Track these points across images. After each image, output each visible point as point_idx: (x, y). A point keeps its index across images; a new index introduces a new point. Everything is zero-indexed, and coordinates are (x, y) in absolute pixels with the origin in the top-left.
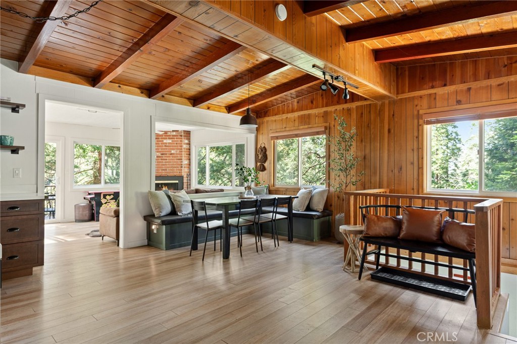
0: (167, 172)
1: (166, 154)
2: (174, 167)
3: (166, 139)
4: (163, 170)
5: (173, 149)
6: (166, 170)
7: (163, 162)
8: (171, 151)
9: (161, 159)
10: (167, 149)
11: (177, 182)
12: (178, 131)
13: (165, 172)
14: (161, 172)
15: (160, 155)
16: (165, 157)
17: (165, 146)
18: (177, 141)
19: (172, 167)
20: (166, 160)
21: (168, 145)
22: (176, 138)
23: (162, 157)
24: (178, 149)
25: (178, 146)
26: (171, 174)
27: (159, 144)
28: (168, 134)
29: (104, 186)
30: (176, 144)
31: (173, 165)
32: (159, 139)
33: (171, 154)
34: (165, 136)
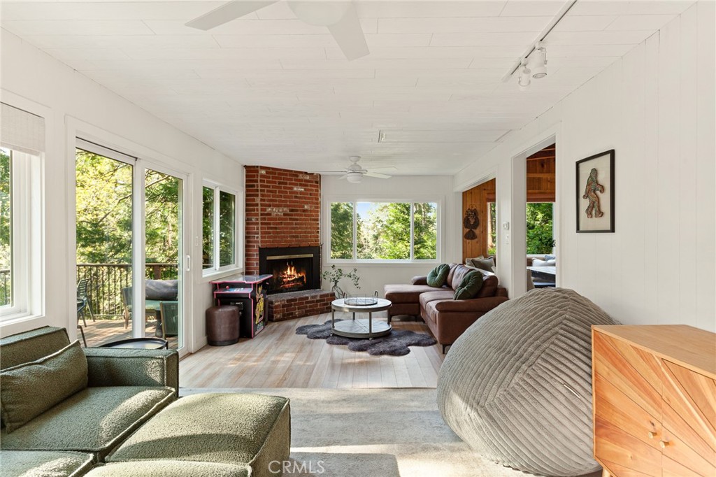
0: (299, 241)
1: (297, 210)
2: (309, 233)
3: (296, 185)
4: (294, 237)
5: (307, 203)
6: (297, 237)
7: (292, 224)
8: (303, 207)
9: (290, 219)
10: (297, 202)
11: (312, 255)
12: (312, 174)
13: (296, 241)
14: (290, 241)
15: (288, 212)
16: (295, 215)
17: (296, 197)
18: (312, 190)
19: (305, 232)
20: (297, 220)
21: (299, 195)
22: (311, 186)
23: (291, 215)
24: (313, 203)
25: (312, 199)
26: (304, 244)
27: (287, 192)
28: (299, 178)
29: (220, 270)
30: (311, 194)
31: (307, 228)
32: (286, 184)
33: (304, 211)
34: (295, 180)
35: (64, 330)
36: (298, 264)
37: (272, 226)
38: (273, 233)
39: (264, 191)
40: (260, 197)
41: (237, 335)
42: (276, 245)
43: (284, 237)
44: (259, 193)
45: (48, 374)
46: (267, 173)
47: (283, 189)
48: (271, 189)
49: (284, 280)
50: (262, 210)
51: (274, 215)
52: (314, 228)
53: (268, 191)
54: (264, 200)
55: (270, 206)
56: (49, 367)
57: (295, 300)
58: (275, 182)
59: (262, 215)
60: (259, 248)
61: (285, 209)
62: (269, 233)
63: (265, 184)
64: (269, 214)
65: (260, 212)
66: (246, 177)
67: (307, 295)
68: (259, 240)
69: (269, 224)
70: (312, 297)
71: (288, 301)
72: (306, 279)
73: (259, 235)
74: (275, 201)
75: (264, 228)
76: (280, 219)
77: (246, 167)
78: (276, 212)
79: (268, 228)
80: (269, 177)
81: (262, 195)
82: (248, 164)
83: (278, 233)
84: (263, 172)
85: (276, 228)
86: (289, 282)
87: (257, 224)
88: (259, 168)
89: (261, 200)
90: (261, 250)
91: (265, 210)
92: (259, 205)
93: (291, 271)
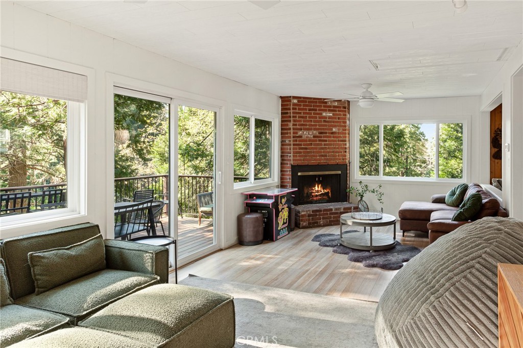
0: (327, 159)
1: (326, 133)
2: (336, 152)
3: (325, 111)
4: (322, 156)
5: (335, 126)
6: (326, 156)
7: (321, 145)
8: (332, 129)
9: (320, 140)
10: (326, 126)
11: (340, 172)
12: (340, 101)
13: (325, 159)
14: (320, 160)
15: (318, 134)
16: (324, 137)
17: (325, 121)
18: (340, 115)
19: (333, 152)
20: (326, 141)
21: (328, 120)
22: (339, 111)
23: (321, 137)
24: (341, 126)
25: (340, 122)
26: (332, 162)
27: (316, 118)
28: (328, 104)
29: (254, 183)
30: (339, 118)
31: (335, 148)
32: (316, 110)
33: (332, 133)
34: (324, 106)
35: (97, 226)
36: (324, 181)
37: (303, 147)
38: (304, 152)
39: (295, 117)
40: (292, 123)
41: (261, 237)
42: (306, 163)
43: (314, 156)
44: (292, 119)
45: (70, 257)
46: (298, 101)
47: (312, 115)
48: (302, 115)
49: (313, 194)
50: (294, 133)
51: (304, 137)
52: (342, 148)
53: (299, 117)
54: (296, 125)
55: (301, 129)
56: (72, 252)
57: (320, 211)
58: (306, 109)
59: (294, 137)
60: (292, 165)
61: (315, 132)
62: (300, 153)
63: (297, 111)
64: (301, 137)
65: (292, 135)
66: (282, 106)
67: (331, 207)
68: (292, 158)
69: (301, 145)
70: (336, 209)
71: (313, 211)
72: (331, 194)
73: (292, 155)
74: (306, 125)
75: (296, 149)
76: (310, 141)
77: (281, 97)
78: (306, 135)
79: (300, 149)
80: (300, 105)
81: (294, 121)
82: (282, 96)
83: (308, 152)
84: (295, 101)
85: (306, 149)
86: (316, 196)
87: (290, 145)
88: (292, 98)
89: (293, 125)
90: (293, 167)
91: (297, 133)
92: (292, 129)
93: (318, 187)
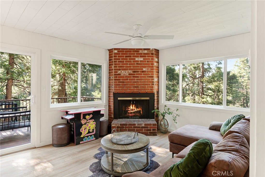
0: (139, 90)
1: (138, 72)
3: (138, 57)
4: (135, 87)
5: (145, 67)
6: (138, 87)
7: (135, 79)
8: (142, 69)
9: (133, 77)
10: (138, 67)
11: (148, 98)
12: (149, 49)
13: (137, 89)
14: (133, 89)
15: (132, 73)
16: (137, 74)
17: (137, 64)
18: (149, 59)
19: (143, 84)
20: (138, 77)
21: (140, 63)
22: (148, 56)
23: (134, 74)
24: (149, 67)
25: (149, 64)
26: (143, 91)
27: (131, 62)
28: (139, 52)
30: (148, 62)
31: (145, 82)
32: (131, 57)
33: (143, 72)
34: (137, 54)
36: (137, 103)
37: (121, 81)
38: (122, 85)
39: (116, 62)
40: (114, 65)
42: (124, 91)
43: (129, 87)
44: (113, 63)
46: (118, 51)
47: (128, 60)
48: (121, 60)
49: (129, 111)
50: (115, 72)
51: (122, 75)
52: (150, 82)
53: (119, 62)
54: (116, 67)
55: (120, 70)
58: (123, 56)
59: (115, 75)
60: (113, 93)
61: (130, 71)
62: (120, 85)
63: (117, 58)
64: (120, 74)
65: (114, 73)
69: (120, 80)
70: (138, 124)
72: (142, 112)
73: (113, 86)
74: (124, 67)
75: (117, 82)
76: (126, 77)
78: (124, 73)
79: (119, 82)
80: (120, 54)
81: (115, 64)
82: (110, 48)
83: (125, 85)
84: (116, 51)
85: (124, 82)
86: (131, 113)
87: (113, 80)
88: (113, 49)
89: (115, 67)
90: (114, 94)
91: (117, 72)
92: (114, 70)
93: (132, 107)
